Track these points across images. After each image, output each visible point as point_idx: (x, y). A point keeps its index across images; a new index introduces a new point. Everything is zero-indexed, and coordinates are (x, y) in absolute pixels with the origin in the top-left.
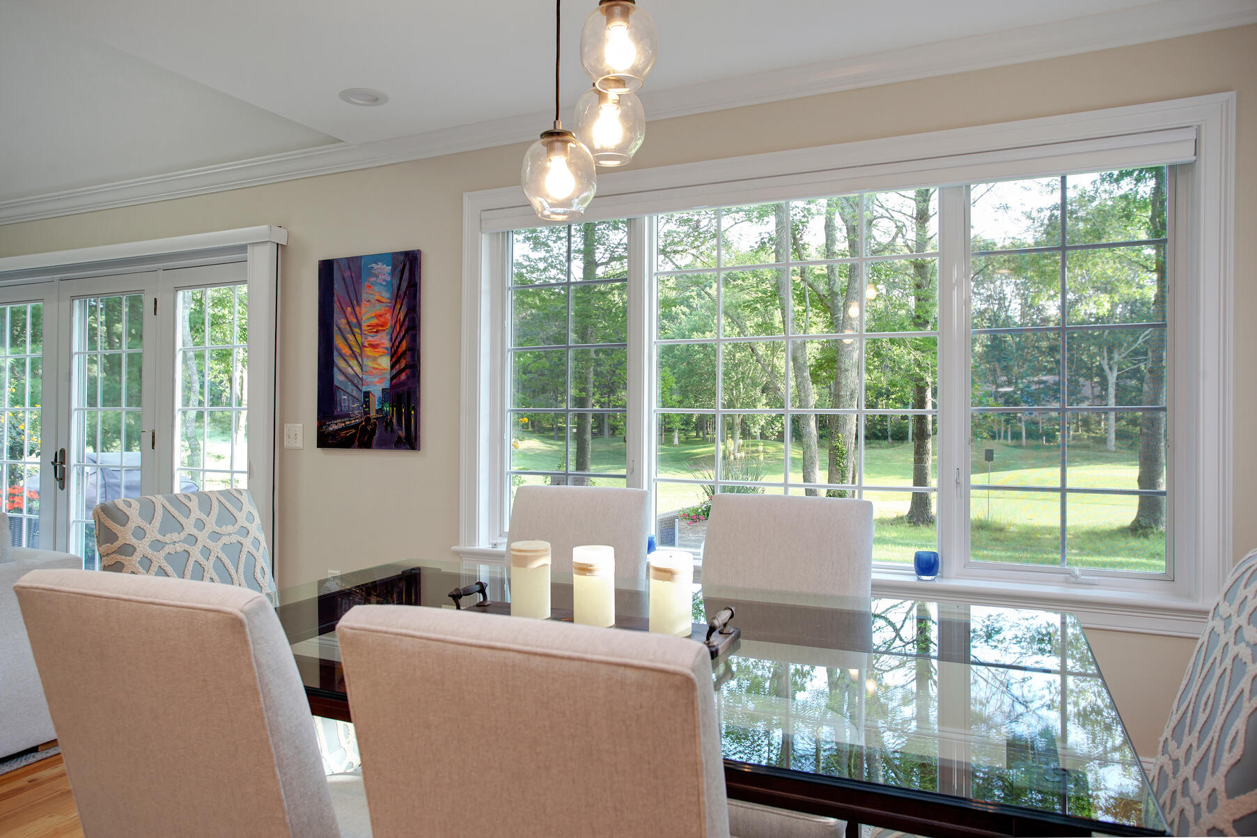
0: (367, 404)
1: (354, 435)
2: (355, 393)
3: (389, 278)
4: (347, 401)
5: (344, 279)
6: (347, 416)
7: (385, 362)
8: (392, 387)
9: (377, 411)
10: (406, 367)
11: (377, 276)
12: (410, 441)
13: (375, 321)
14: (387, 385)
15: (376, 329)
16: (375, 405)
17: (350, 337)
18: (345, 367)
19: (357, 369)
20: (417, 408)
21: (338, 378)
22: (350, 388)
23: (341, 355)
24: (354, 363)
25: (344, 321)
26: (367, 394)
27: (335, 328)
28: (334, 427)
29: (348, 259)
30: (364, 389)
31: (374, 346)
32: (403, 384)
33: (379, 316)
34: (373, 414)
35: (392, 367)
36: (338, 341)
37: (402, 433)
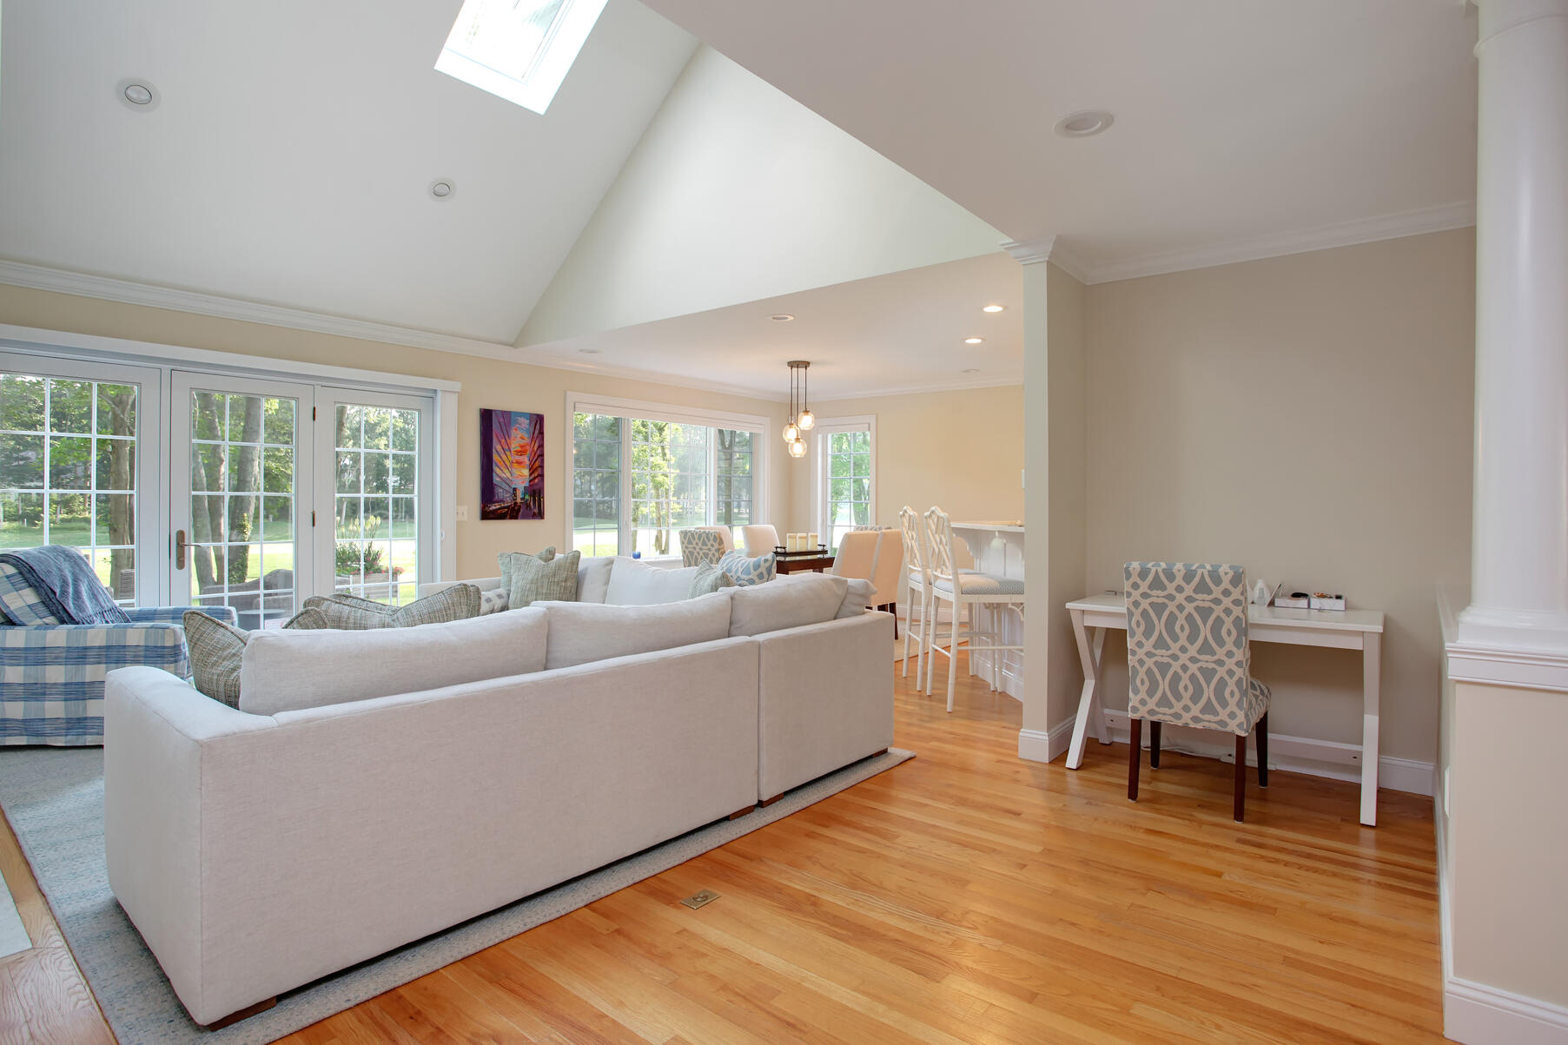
0: (515, 495)
1: (506, 513)
2: (507, 488)
3: (527, 427)
4: (501, 493)
5: (500, 423)
6: (502, 501)
7: (526, 472)
8: (530, 486)
9: (521, 499)
10: (538, 475)
11: (520, 424)
12: (540, 515)
13: (519, 449)
14: (527, 485)
15: (521, 453)
16: (520, 495)
17: (504, 457)
18: (500, 474)
19: (508, 475)
20: (543, 498)
21: (496, 480)
22: (504, 485)
23: (497, 465)
24: (506, 471)
25: (500, 447)
26: (515, 489)
27: (494, 450)
28: (493, 508)
29: (503, 412)
30: (513, 486)
31: (519, 463)
32: (537, 484)
33: (522, 447)
34: (519, 501)
35: (530, 475)
36: (495, 457)
37: (536, 511)
